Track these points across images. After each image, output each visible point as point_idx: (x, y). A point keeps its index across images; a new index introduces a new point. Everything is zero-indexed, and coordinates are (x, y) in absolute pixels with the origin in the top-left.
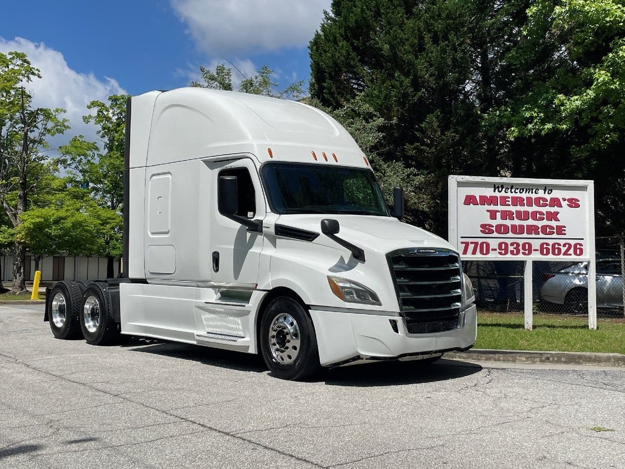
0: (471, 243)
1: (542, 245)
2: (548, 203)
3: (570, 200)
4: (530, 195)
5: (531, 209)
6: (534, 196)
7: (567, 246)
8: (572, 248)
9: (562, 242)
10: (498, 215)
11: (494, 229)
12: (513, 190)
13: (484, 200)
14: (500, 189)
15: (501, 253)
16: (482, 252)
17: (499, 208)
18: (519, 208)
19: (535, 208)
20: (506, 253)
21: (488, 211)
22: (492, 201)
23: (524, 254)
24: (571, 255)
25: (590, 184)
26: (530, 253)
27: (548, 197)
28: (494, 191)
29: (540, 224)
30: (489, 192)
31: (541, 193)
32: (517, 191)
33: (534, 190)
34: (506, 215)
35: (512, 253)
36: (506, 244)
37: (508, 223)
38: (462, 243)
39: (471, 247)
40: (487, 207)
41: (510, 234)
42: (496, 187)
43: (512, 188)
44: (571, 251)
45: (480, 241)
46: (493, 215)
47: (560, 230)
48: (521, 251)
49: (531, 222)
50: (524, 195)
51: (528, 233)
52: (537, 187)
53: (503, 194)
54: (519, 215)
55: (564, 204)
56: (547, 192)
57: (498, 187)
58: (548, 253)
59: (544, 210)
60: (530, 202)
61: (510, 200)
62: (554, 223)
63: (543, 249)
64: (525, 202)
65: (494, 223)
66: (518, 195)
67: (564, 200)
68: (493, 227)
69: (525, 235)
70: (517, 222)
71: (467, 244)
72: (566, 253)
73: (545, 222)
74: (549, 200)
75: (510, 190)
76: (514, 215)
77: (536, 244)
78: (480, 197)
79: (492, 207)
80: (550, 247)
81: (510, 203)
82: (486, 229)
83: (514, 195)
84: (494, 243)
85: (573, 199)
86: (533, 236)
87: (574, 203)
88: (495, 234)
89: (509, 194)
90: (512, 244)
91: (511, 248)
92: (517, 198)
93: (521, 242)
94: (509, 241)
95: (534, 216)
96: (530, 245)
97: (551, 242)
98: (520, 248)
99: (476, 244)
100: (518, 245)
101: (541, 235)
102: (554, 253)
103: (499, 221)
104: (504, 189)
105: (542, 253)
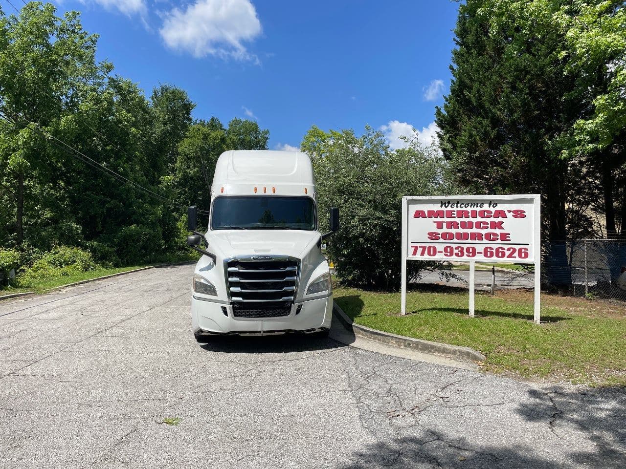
0: (420, 247)
1: (486, 249)
2: (493, 214)
3: (514, 212)
4: (475, 209)
5: (474, 220)
6: (478, 209)
7: (511, 250)
8: (517, 252)
9: (506, 247)
10: (444, 225)
11: (440, 236)
12: (459, 205)
13: (431, 214)
14: (447, 205)
15: (446, 255)
16: (429, 254)
17: (446, 219)
18: (464, 219)
19: (479, 219)
20: (451, 255)
21: (435, 222)
22: (440, 214)
23: (468, 256)
24: (515, 257)
25: (537, 197)
26: (474, 255)
27: (493, 209)
28: (441, 207)
29: (484, 232)
30: (436, 208)
31: (486, 207)
32: (462, 206)
33: (479, 205)
34: (450, 225)
35: (457, 255)
36: (452, 249)
37: (453, 231)
38: (412, 247)
39: (420, 250)
40: (434, 219)
41: (455, 240)
42: (443, 203)
43: (458, 204)
44: (516, 254)
45: (427, 245)
46: (440, 225)
47: (504, 237)
48: (466, 253)
49: (475, 230)
50: (469, 209)
51: (471, 239)
52: (482, 203)
53: (449, 208)
54: (464, 225)
55: (510, 215)
56: (491, 206)
57: (445, 204)
58: (492, 255)
59: (488, 220)
60: (474, 214)
61: (455, 213)
62: (498, 231)
63: (486, 253)
64: (470, 214)
65: (440, 231)
66: (464, 209)
67: (510, 212)
68: (439, 234)
69: (469, 241)
70: (461, 230)
71: (416, 248)
72: (510, 256)
73: (489, 230)
74: (493, 213)
75: (456, 205)
76: (459, 225)
77: (480, 248)
78: (428, 211)
79: (439, 219)
80: (494, 251)
81: (455, 216)
82: (433, 236)
83: (459, 209)
84: (440, 247)
85: (518, 211)
86: (477, 241)
87: (519, 214)
88: (441, 240)
89: (455, 209)
90: (457, 248)
91: (456, 251)
92: (463, 211)
93: (465, 246)
94: (454, 246)
95: (478, 225)
96: (474, 249)
97: (495, 247)
98: (465, 251)
99: (424, 248)
100: (462, 248)
101: (485, 241)
102: (497, 256)
103: (445, 230)
104: (450, 205)
105: (486, 255)
